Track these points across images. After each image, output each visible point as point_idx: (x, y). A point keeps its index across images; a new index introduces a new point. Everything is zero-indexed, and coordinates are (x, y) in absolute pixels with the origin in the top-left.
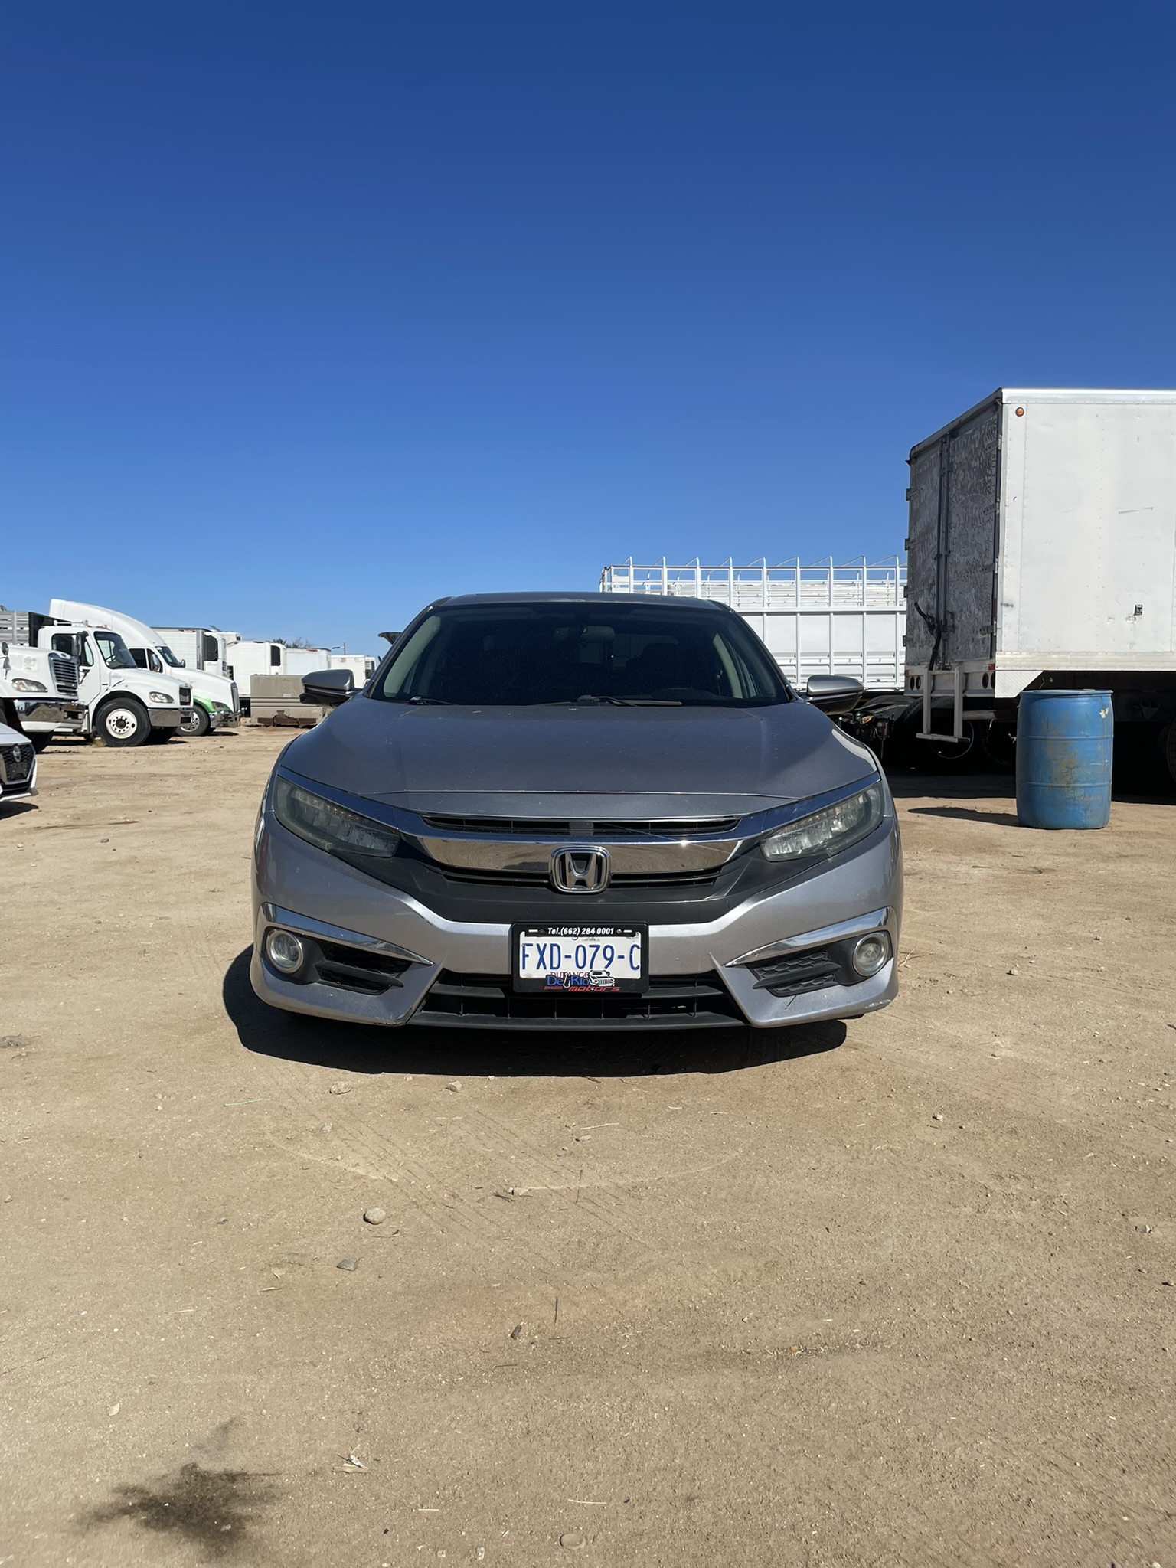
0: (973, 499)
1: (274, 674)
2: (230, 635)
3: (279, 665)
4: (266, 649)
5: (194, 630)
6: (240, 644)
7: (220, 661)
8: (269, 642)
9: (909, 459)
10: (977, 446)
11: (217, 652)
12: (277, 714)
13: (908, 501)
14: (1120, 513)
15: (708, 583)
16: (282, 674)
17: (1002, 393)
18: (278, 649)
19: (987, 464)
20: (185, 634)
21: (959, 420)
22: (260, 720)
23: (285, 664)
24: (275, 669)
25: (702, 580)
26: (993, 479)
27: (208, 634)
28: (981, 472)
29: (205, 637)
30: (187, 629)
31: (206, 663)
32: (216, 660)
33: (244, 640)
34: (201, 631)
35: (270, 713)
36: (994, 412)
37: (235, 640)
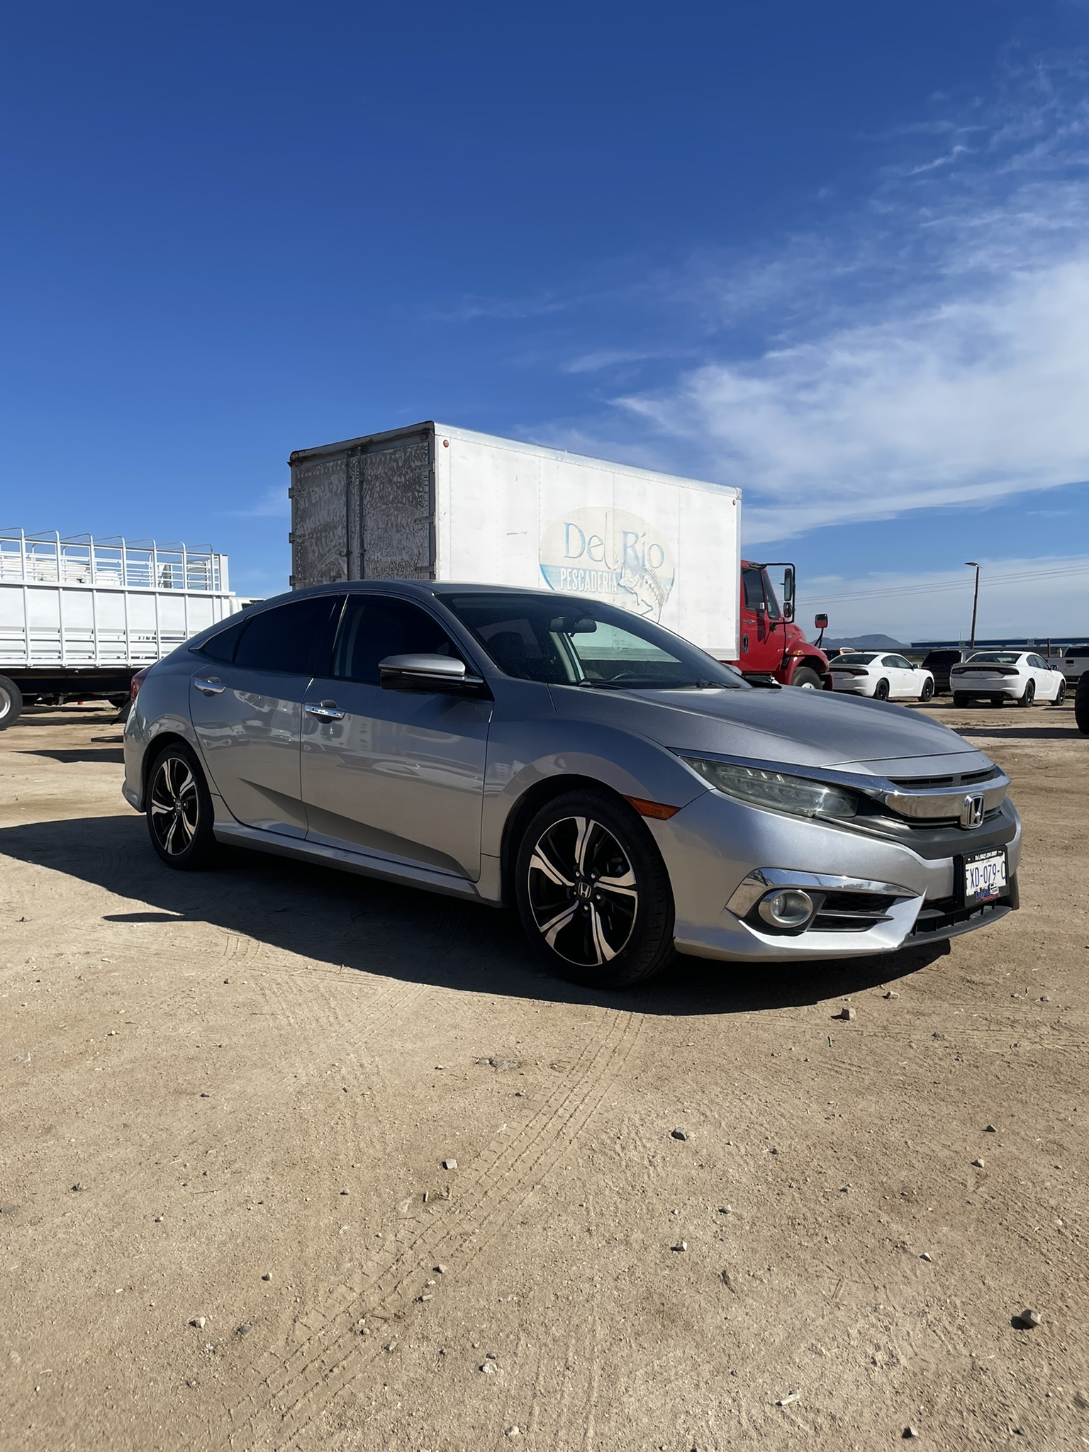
0: (397, 509)
9: (289, 461)
10: (400, 465)
13: (291, 499)
14: (508, 534)
15: (34, 555)
17: (434, 426)
19: (417, 481)
21: (368, 439)
25: (27, 552)
26: (426, 496)
28: (409, 486)
36: (423, 441)
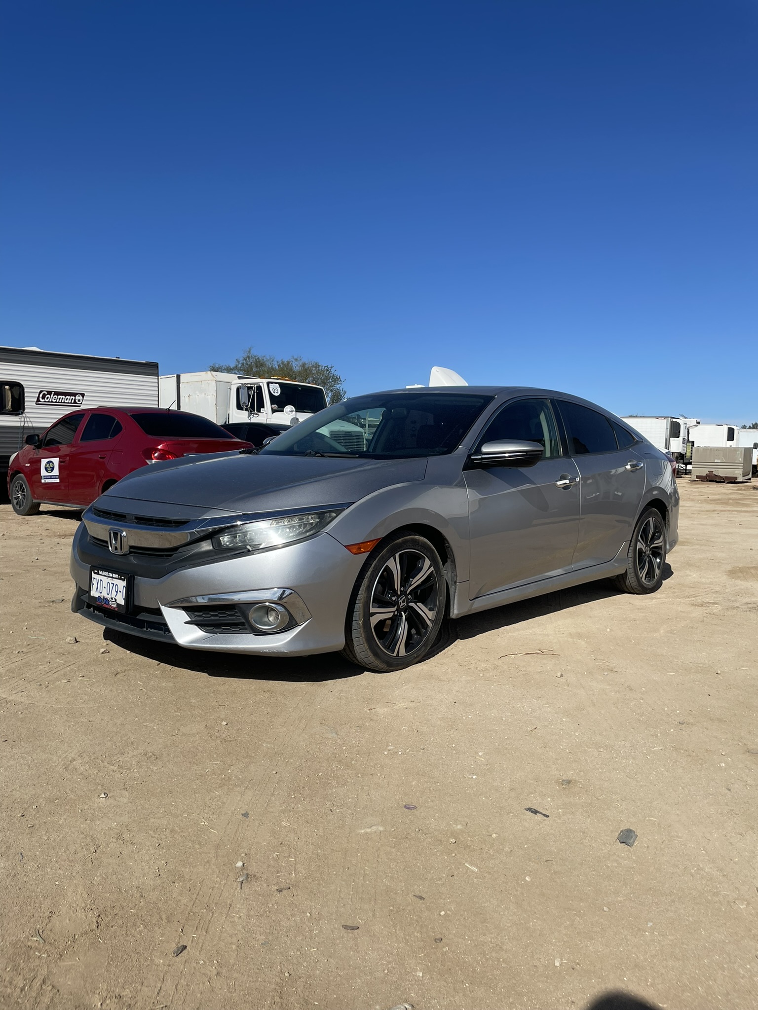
1: (729, 446)
2: (692, 421)
3: (733, 440)
4: (724, 430)
5: (665, 418)
6: (700, 426)
7: (681, 438)
8: (727, 425)
11: (679, 432)
12: (708, 473)
16: (735, 446)
18: (734, 429)
20: (659, 420)
22: (697, 477)
23: (738, 440)
24: (730, 443)
27: (674, 420)
29: (672, 422)
30: (661, 417)
31: (672, 439)
32: (678, 437)
33: (703, 424)
34: (669, 418)
35: (704, 472)
37: (696, 424)
